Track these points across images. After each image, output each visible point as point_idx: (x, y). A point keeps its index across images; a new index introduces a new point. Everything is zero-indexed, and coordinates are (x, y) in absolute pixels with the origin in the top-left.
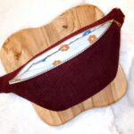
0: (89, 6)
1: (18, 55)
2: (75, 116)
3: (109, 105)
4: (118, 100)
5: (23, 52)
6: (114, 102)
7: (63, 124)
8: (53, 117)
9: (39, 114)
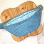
0: (31, 2)
1: (6, 17)
2: (25, 38)
3: (36, 35)
4: (39, 34)
5: (8, 16)
6: (38, 34)
7: (21, 41)
8: (17, 38)
9: (13, 37)
